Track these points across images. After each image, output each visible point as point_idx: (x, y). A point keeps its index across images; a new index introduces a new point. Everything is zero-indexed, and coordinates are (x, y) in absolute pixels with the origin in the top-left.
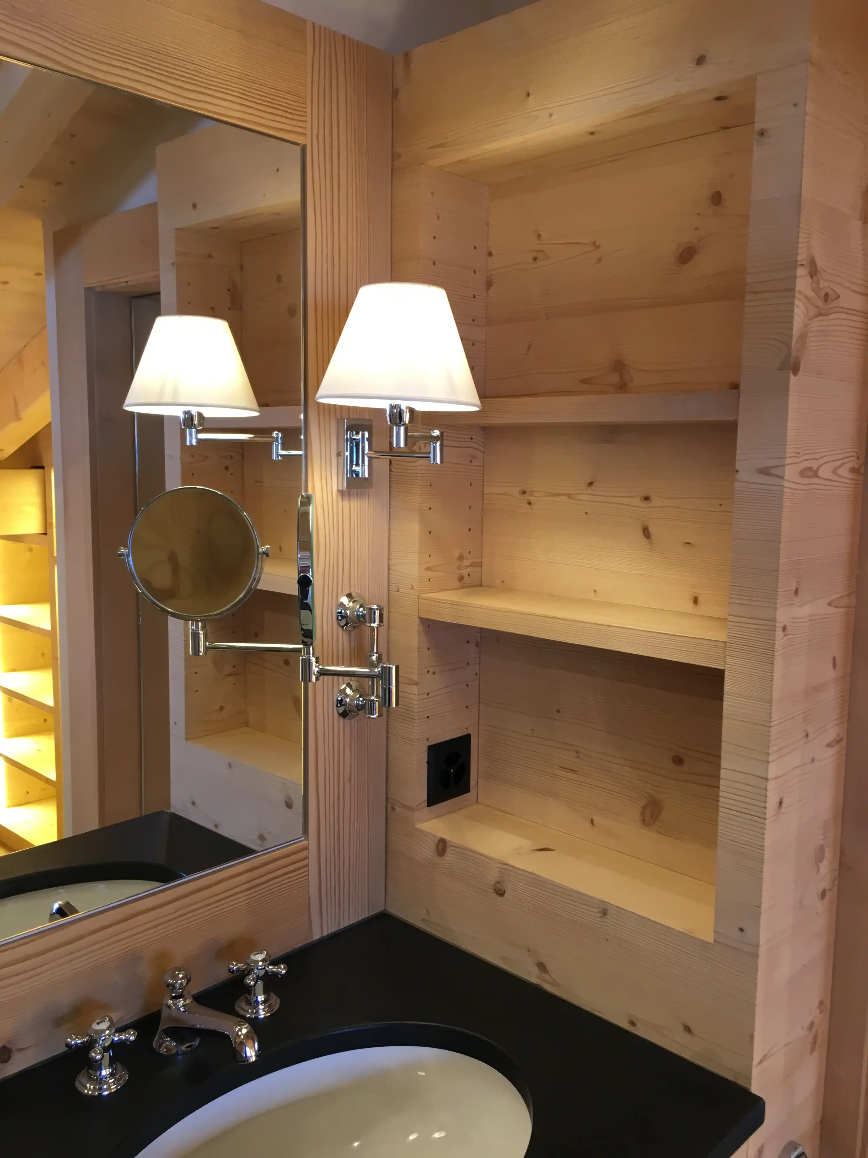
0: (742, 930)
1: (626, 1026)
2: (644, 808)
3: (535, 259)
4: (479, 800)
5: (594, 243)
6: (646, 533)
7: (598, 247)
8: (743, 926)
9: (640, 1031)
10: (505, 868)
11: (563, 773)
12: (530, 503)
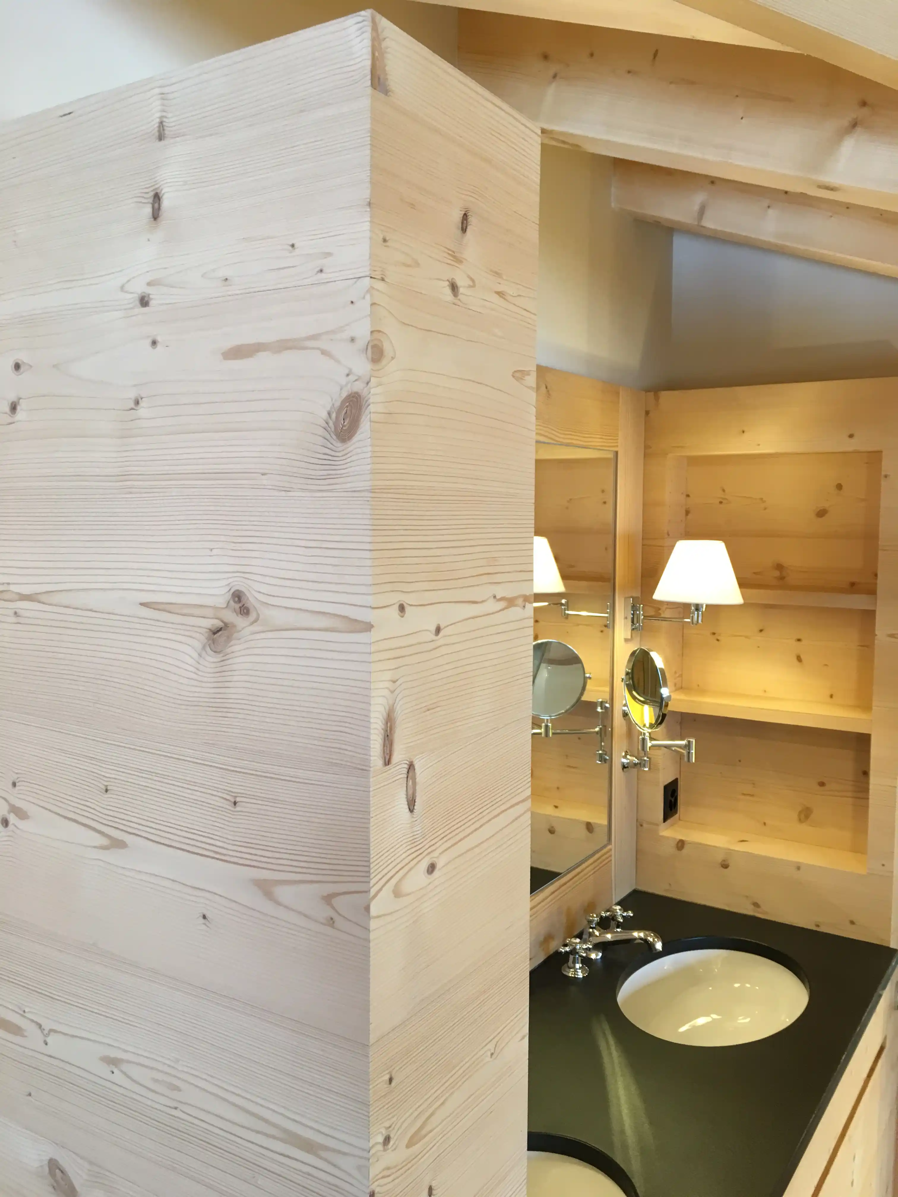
0: (883, 865)
1: (815, 928)
2: (800, 813)
3: (721, 503)
4: (681, 818)
5: (762, 499)
6: (799, 659)
7: (764, 502)
8: (884, 863)
9: (823, 929)
10: (729, 852)
11: (743, 797)
12: (718, 640)
